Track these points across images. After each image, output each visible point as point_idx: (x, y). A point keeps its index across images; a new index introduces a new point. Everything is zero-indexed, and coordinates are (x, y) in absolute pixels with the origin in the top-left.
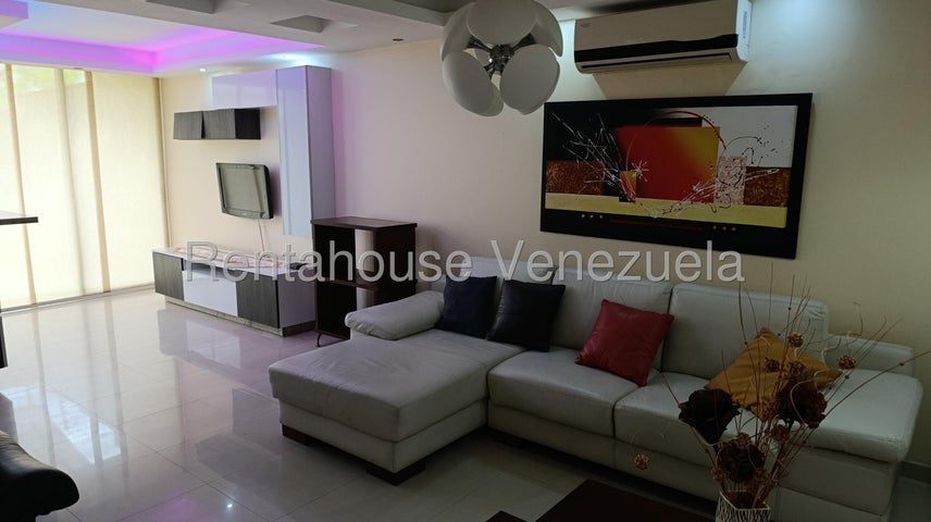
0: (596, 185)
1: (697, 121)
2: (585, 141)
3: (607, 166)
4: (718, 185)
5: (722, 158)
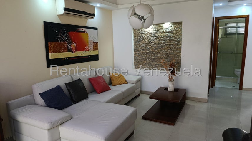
0: (66, 49)
1: (84, 32)
2: (61, 36)
3: (68, 44)
4: (89, 47)
5: (89, 40)
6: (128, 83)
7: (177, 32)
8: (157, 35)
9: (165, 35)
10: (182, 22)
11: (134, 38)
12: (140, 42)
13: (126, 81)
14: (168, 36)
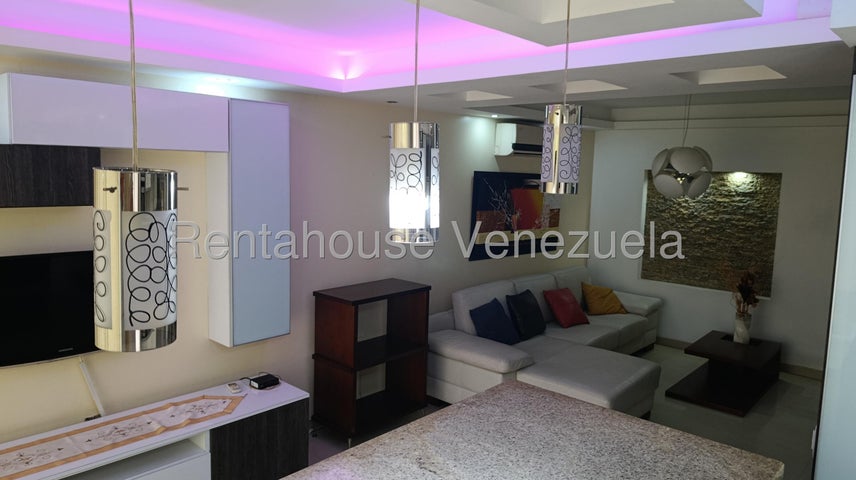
0: (502, 225)
2: (499, 198)
3: (507, 213)
4: (543, 219)
5: (544, 205)
6: (627, 312)
7: (765, 197)
8: (710, 198)
9: (733, 201)
10: (781, 174)
11: (648, 200)
12: (663, 211)
13: (622, 306)
14: (741, 204)
